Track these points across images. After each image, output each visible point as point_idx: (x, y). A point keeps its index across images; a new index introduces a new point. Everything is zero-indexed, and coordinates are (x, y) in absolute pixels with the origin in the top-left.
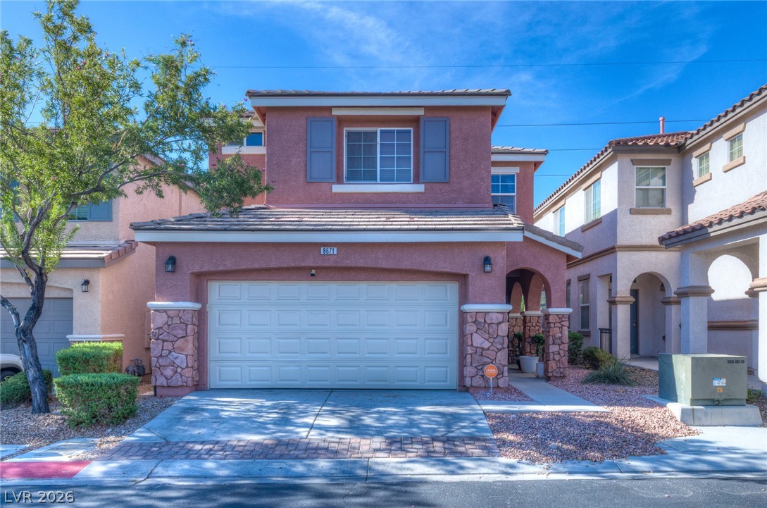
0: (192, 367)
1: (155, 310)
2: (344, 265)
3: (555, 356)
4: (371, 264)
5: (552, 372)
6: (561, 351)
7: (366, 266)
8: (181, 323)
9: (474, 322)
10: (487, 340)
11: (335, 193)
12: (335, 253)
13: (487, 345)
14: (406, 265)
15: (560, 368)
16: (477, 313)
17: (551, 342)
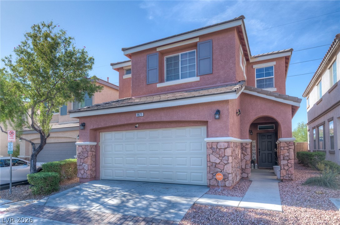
0: (91, 170)
1: (79, 146)
2: (147, 121)
3: (285, 167)
4: (159, 120)
5: (283, 177)
6: (288, 164)
7: (156, 121)
8: (86, 151)
9: (211, 148)
10: (218, 158)
11: (159, 88)
12: (143, 115)
13: (218, 161)
14: (175, 118)
15: (288, 174)
16: (212, 142)
17: (282, 158)
